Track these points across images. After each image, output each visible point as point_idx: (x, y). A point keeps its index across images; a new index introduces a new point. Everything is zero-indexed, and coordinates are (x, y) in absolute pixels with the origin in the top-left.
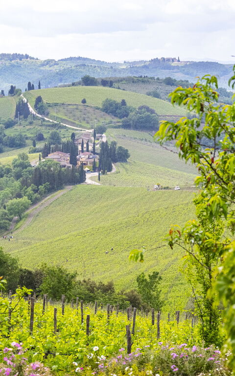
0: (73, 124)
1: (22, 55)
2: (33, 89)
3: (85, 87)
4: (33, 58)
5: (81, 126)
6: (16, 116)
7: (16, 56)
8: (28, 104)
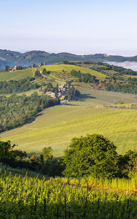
0: (58, 80)
1: (42, 51)
2: (43, 65)
3: (64, 65)
4: (46, 53)
5: (61, 81)
6: (35, 76)
7: (39, 52)
8: (40, 71)
